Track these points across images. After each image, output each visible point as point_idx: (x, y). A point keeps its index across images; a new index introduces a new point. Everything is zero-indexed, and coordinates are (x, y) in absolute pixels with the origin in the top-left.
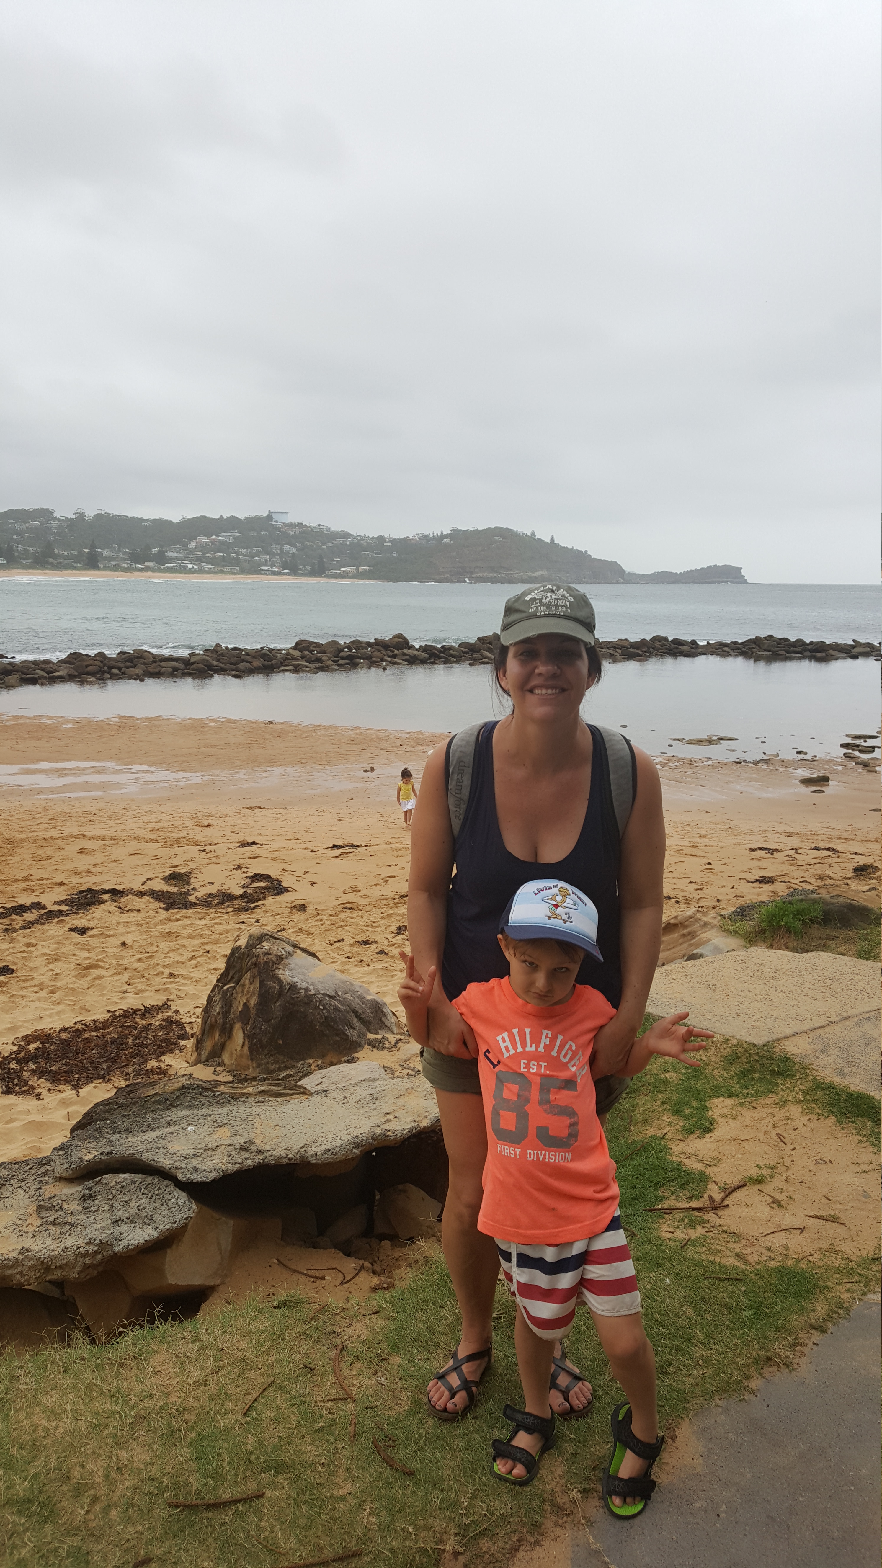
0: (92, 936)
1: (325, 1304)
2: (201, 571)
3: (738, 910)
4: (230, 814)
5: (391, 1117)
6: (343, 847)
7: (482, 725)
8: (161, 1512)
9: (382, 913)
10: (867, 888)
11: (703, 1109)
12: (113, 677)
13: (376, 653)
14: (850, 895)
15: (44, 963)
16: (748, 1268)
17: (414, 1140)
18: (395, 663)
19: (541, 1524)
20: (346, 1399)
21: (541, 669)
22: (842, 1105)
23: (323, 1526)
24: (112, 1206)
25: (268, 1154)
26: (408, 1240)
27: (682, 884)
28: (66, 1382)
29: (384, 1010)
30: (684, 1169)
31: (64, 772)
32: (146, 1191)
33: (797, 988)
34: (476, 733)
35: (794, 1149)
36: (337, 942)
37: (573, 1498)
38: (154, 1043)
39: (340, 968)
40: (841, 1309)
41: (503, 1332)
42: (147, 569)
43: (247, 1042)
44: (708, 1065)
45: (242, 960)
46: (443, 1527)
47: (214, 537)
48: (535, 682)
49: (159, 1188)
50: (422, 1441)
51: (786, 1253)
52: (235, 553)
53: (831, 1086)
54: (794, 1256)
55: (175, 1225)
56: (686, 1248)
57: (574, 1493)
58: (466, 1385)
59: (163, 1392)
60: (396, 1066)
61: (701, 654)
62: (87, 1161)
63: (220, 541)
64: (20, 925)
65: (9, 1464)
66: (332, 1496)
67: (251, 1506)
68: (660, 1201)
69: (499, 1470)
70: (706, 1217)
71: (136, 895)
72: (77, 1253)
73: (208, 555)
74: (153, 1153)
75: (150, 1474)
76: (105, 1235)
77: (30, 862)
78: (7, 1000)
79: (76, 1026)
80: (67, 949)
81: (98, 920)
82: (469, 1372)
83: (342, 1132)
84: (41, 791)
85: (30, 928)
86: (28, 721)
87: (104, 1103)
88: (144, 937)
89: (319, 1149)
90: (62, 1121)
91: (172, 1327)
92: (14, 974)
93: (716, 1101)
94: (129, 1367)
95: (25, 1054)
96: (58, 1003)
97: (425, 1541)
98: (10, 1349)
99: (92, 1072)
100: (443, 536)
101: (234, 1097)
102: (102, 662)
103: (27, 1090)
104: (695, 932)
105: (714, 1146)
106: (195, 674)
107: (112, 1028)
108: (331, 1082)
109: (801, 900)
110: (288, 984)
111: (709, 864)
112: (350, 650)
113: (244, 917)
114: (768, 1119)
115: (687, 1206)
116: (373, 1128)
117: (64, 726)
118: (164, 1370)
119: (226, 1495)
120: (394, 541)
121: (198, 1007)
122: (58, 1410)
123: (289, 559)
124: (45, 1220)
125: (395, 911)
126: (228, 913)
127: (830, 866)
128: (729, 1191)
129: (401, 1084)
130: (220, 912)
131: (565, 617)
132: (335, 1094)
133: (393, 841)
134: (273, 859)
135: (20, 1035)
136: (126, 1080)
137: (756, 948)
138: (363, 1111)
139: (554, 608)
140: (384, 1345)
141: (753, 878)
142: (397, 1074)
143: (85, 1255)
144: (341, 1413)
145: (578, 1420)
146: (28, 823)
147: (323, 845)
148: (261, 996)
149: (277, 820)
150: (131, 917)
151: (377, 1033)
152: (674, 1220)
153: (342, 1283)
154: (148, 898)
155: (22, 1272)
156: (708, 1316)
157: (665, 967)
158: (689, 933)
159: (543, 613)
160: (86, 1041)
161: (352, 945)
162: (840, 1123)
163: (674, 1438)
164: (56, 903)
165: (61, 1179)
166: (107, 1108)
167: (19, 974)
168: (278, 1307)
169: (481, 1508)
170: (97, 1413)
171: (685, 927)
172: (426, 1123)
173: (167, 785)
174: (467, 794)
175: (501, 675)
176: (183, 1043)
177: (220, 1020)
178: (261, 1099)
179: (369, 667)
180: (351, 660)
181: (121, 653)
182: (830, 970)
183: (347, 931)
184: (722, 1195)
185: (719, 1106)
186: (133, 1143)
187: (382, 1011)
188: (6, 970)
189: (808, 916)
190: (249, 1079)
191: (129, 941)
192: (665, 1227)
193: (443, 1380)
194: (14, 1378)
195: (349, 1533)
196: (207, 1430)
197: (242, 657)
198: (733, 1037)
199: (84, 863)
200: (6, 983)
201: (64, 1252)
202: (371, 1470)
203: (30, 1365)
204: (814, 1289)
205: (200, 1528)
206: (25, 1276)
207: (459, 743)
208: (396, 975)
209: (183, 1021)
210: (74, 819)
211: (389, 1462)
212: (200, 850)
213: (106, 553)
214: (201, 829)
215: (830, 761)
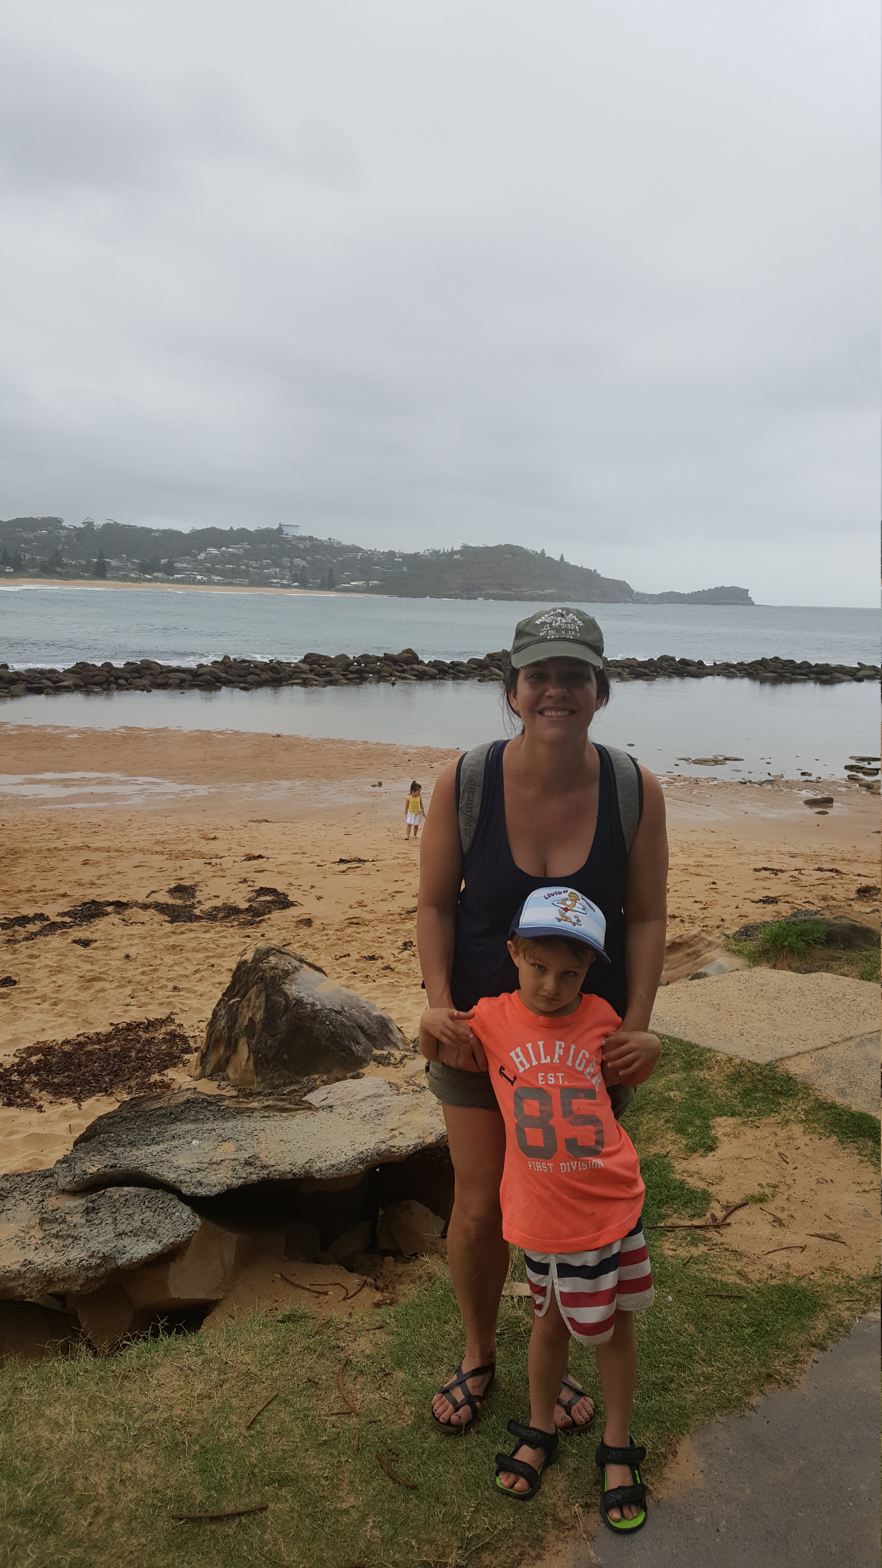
0: (96, 949)
1: (329, 1318)
2: (210, 583)
3: (742, 930)
4: (237, 827)
5: (396, 1133)
6: (350, 862)
7: (492, 744)
8: (164, 1524)
9: (388, 929)
10: (870, 909)
11: (707, 1127)
12: (120, 688)
13: (385, 668)
14: (853, 916)
15: (46, 975)
16: (749, 1286)
17: (418, 1156)
18: (404, 678)
19: (543, 1538)
20: (350, 1413)
21: (551, 692)
22: (844, 1124)
23: (327, 1539)
24: (115, 1219)
25: (272, 1169)
26: (413, 1256)
27: (687, 903)
28: (69, 1394)
29: (390, 1025)
30: (687, 1187)
31: (69, 783)
32: (150, 1205)
33: (800, 1008)
34: (486, 752)
35: (796, 1168)
36: (342, 957)
37: (575, 1513)
38: (157, 1057)
39: (346, 983)
40: (840, 1327)
41: (506, 1347)
42: (156, 580)
43: (252, 1057)
44: (711, 1084)
45: (248, 974)
46: (446, 1540)
47: (224, 548)
48: (545, 704)
49: (163, 1202)
50: (425, 1455)
51: (786, 1271)
52: (245, 565)
53: (833, 1106)
54: (795, 1274)
55: (179, 1239)
56: (688, 1266)
57: (576, 1507)
58: (470, 1400)
59: (166, 1404)
60: (401, 1082)
61: (707, 675)
62: (90, 1174)
63: (229, 553)
64: (23, 936)
65: (12, 1476)
66: (336, 1509)
67: (254, 1519)
68: (664, 1219)
69: (502, 1484)
70: (708, 1235)
71: (140, 908)
72: (79, 1266)
73: (218, 566)
74: (158, 1167)
75: (153, 1486)
76: (108, 1248)
77: (34, 873)
78: (9, 1011)
79: (79, 1039)
80: (70, 961)
81: (102, 932)
82: (474, 1387)
83: (348, 1147)
84: (45, 802)
85: (32, 939)
86: (33, 731)
87: (108, 1116)
88: (148, 950)
89: (324, 1165)
90: (64, 1134)
91: (176, 1340)
92: (17, 986)
93: (719, 1120)
94: (133, 1380)
95: (27, 1066)
96: (61, 1016)
97: (428, 1555)
98: (13, 1361)
99: (94, 1085)
100: (453, 553)
101: (239, 1112)
102: (108, 672)
103: (29, 1103)
104: (699, 951)
105: (716, 1165)
106: (203, 685)
107: (114, 1041)
108: (336, 1097)
109: (805, 921)
110: (295, 999)
111: (714, 883)
112: (359, 664)
113: (249, 931)
114: (770, 1138)
115: (689, 1224)
116: (378, 1144)
117: (69, 736)
118: (168, 1383)
119: (229, 1507)
120: (405, 557)
121: (201, 1021)
122: (61, 1422)
123: (299, 572)
124: (47, 1232)
125: (402, 926)
126: (233, 926)
127: (833, 887)
128: (731, 1209)
129: (407, 1100)
130: (225, 926)
131: (575, 641)
132: (340, 1110)
133: (400, 856)
134: (279, 873)
135: (22, 1047)
136: (128, 1093)
137: (760, 968)
138: (368, 1126)
139: (563, 632)
140: (388, 1360)
141: (757, 898)
142: (402, 1090)
143: (89, 1268)
144: (344, 1427)
145: (580, 1435)
146: (32, 833)
147: (330, 860)
148: (267, 1010)
149: (284, 834)
150: (136, 929)
151: (382, 1049)
152: (676, 1238)
153: (345, 1299)
154: (152, 911)
155: (24, 1284)
156: (709, 1333)
157: (670, 986)
158: (694, 953)
159: (553, 637)
160: (88, 1054)
161: (357, 960)
162: (842, 1143)
163: (675, 1454)
164: (59, 915)
165: (64, 1191)
166: (111, 1121)
167: (21, 986)
168: (282, 1322)
169: (483, 1522)
170: (101, 1425)
171: (690, 946)
172: (431, 1139)
173: (173, 797)
174: (478, 812)
175: (511, 697)
176: (186, 1057)
177: (225, 1034)
178: (266, 1114)
179: (379, 682)
180: (360, 674)
181: (128, 663)
182: (833, 991)
183: (353, 946)
184: (724, 1213)
185: (722, 1125)
186: (137, 1157)
187: (388, 1027)
188: (8, 982)
189: (811, 937)
190: (254, 1094)
191: (133, 954)
192: (667, 1245)
193: (447, 1395)
194: (17, 1390)
195: (352, 1546)
196: (211, 1442)
197: (251, 670)
198: (737, 1056)
199: (88, 875)
200: (9, 995)
201: (67, 1265)
202: (375, 1484)
203: (33, 1377)
204: (815, 1307)
205: (204, 1541)
206: (27, 1288)
207: (470, 762)
208: (402, 991)
209: (186, 1034)
210: (78, 830)
211: (392, 1476)
212: (206, 863)
213: (114, 563)
214: (207, 842)
215: (833, 782)
